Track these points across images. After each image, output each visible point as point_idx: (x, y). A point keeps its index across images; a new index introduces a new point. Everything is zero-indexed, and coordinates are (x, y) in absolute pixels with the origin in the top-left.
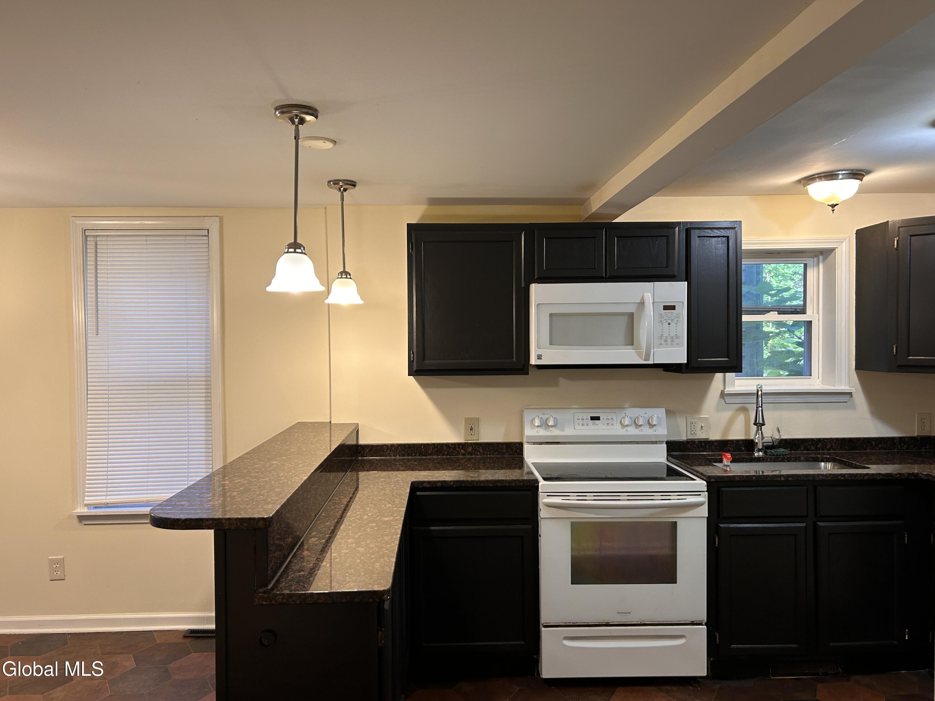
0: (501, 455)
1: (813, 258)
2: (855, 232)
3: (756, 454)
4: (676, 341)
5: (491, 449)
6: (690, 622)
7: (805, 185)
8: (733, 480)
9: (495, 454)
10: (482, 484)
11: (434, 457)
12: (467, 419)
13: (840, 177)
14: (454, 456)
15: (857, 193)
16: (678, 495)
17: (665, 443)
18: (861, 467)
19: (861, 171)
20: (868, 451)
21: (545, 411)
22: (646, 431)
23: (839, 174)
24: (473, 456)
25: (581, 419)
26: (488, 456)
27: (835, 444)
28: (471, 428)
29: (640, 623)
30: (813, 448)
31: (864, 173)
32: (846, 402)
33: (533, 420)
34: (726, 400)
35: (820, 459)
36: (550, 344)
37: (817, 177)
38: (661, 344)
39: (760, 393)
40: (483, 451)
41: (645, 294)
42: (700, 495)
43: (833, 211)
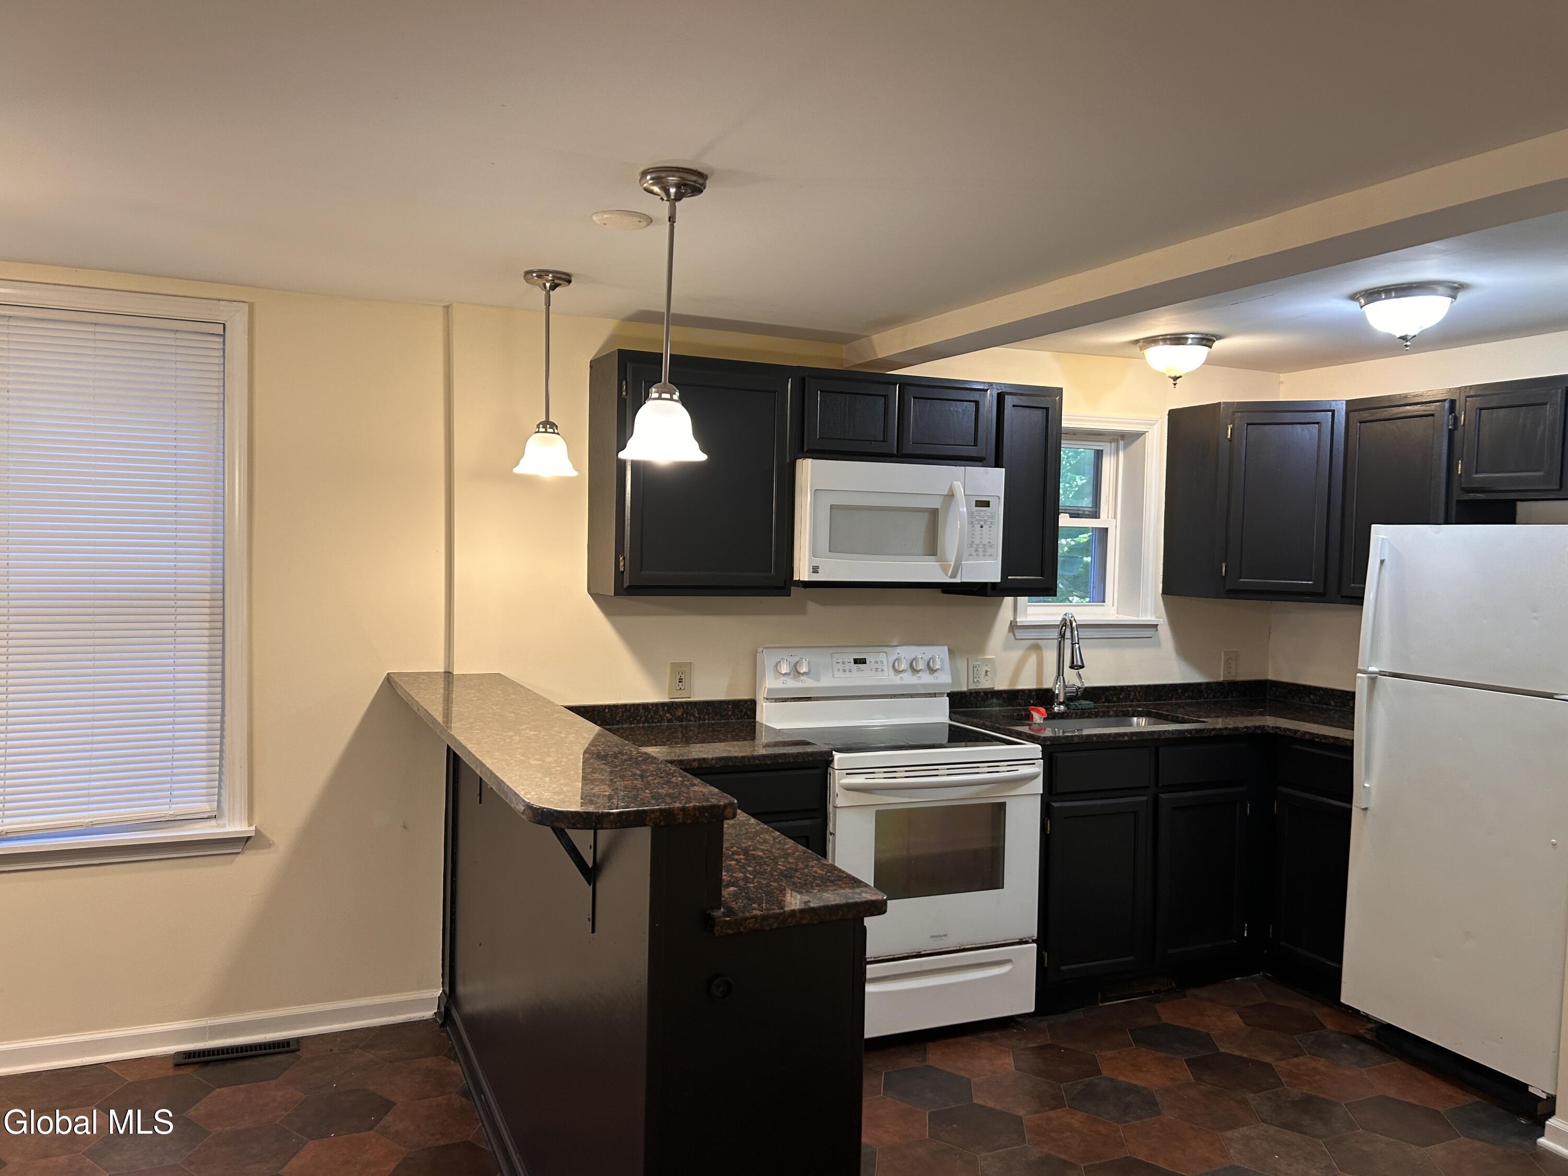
0: (725, 719)
1: (1111, 442)
2: (1167, 413)
3: (1056, 709)
4: (989, 550)
5: (711, 711)
6: (1018, 940)
7: (1141, 348)
8: (1071, 742)
9: (716, 718)
10: (757, 762)
11: (624, 726)
12: (674, 665)
13: (1190, 341)
14: (655, 723)
15: (1204, 364)
16: (1008, 765)
17: (946, 695)
18: (1191, 721)
19: (1212, 335)
20: (1174, 701)
21: (794, 652)
22: (925, 678)
23: (1187, 338)
24: (684, 723)
25: (841, 663)
26: (707, 721)
27: (1139, 693)
28: (679, 679)
29: (958, 948)
30: (1115, 699)
31: (1215, 339)
32: (1151, 637)
33: (778, 664)
34: (1016, 634)
35: (1131, 713)
36: (830, 551)
37: (1161, 339)
38: (971, 555)
39: (1074, 624)
40: (699, 714)
41: (955, 483)
42: (1034, 764)
43: (1175, 384)
